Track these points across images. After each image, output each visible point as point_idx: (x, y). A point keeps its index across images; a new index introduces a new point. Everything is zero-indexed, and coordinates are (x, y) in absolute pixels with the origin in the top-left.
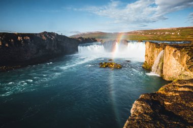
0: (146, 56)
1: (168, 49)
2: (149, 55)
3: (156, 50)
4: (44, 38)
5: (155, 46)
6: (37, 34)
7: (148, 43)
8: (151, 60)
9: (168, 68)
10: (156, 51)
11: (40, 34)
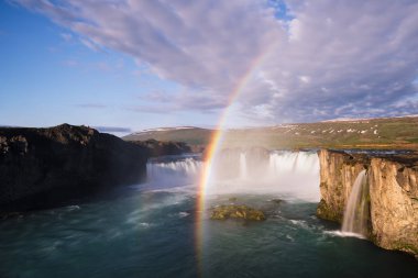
0: (323, 185)
1: (379, 166)
2: (329, 183)
3: (347, 171)
4: (62, 139)
5: (342, 160)
6: (43, 130)
7: (324, 154)
8: (336, 197)
9: (385, 213)
10: (348, 173)
11: (52, 130)
